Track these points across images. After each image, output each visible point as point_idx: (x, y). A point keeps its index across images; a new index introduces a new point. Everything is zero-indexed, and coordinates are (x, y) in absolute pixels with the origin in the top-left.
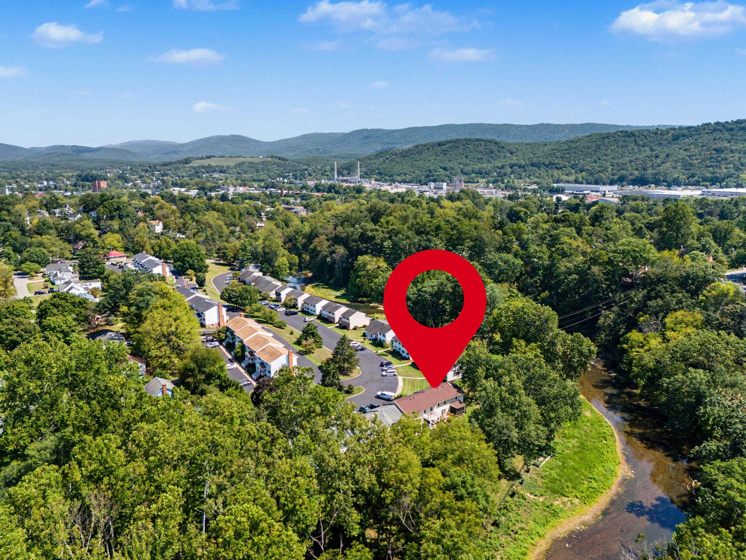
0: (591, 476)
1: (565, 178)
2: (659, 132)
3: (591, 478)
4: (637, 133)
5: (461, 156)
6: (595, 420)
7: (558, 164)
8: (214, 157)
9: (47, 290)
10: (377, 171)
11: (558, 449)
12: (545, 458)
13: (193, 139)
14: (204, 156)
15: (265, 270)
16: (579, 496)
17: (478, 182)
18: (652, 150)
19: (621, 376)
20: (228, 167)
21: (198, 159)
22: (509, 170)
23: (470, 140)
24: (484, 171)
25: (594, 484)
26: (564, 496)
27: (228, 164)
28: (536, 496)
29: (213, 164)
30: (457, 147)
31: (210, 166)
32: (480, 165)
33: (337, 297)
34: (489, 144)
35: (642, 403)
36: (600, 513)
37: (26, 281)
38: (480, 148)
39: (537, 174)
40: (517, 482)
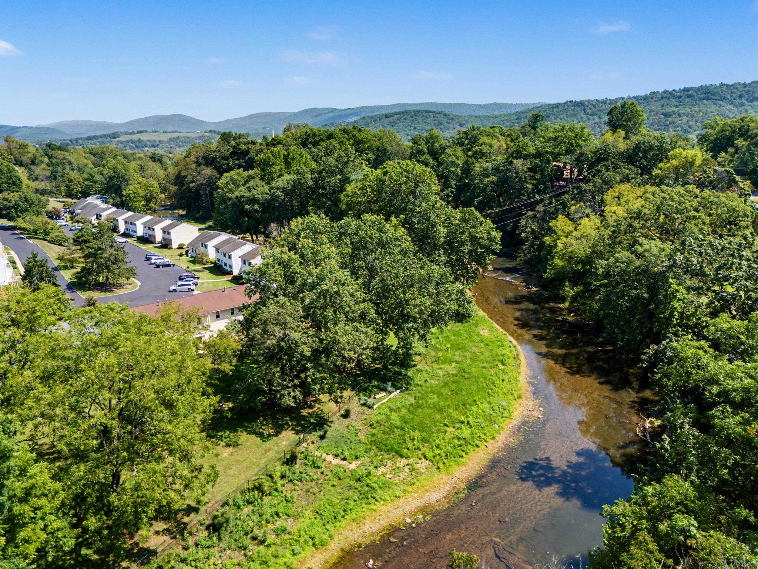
0: (463, 418)
2: (608, 102)
3: (462, 422)
4: (586, 103)
6: (494, 339)
8: (146, 131)
11: (418, 379)
12: (391, 393)
14: (136, 132)
15: (111, 201)
16: (430, 455)
18: (600, 118)
19: (545, 290)
20: (160, 141)
21: (127, 133)
23: (418, 111)
25: (466, 432)
26: (401, 456)
27: (161, 139)
28: (344, 459)
29: (144, 139)
30: (405, 119)
31: (140, 141)
34: (438, 116)
35: (571, 318)
36: (463, 486)
38: (429, 120)
40: (314, 436)
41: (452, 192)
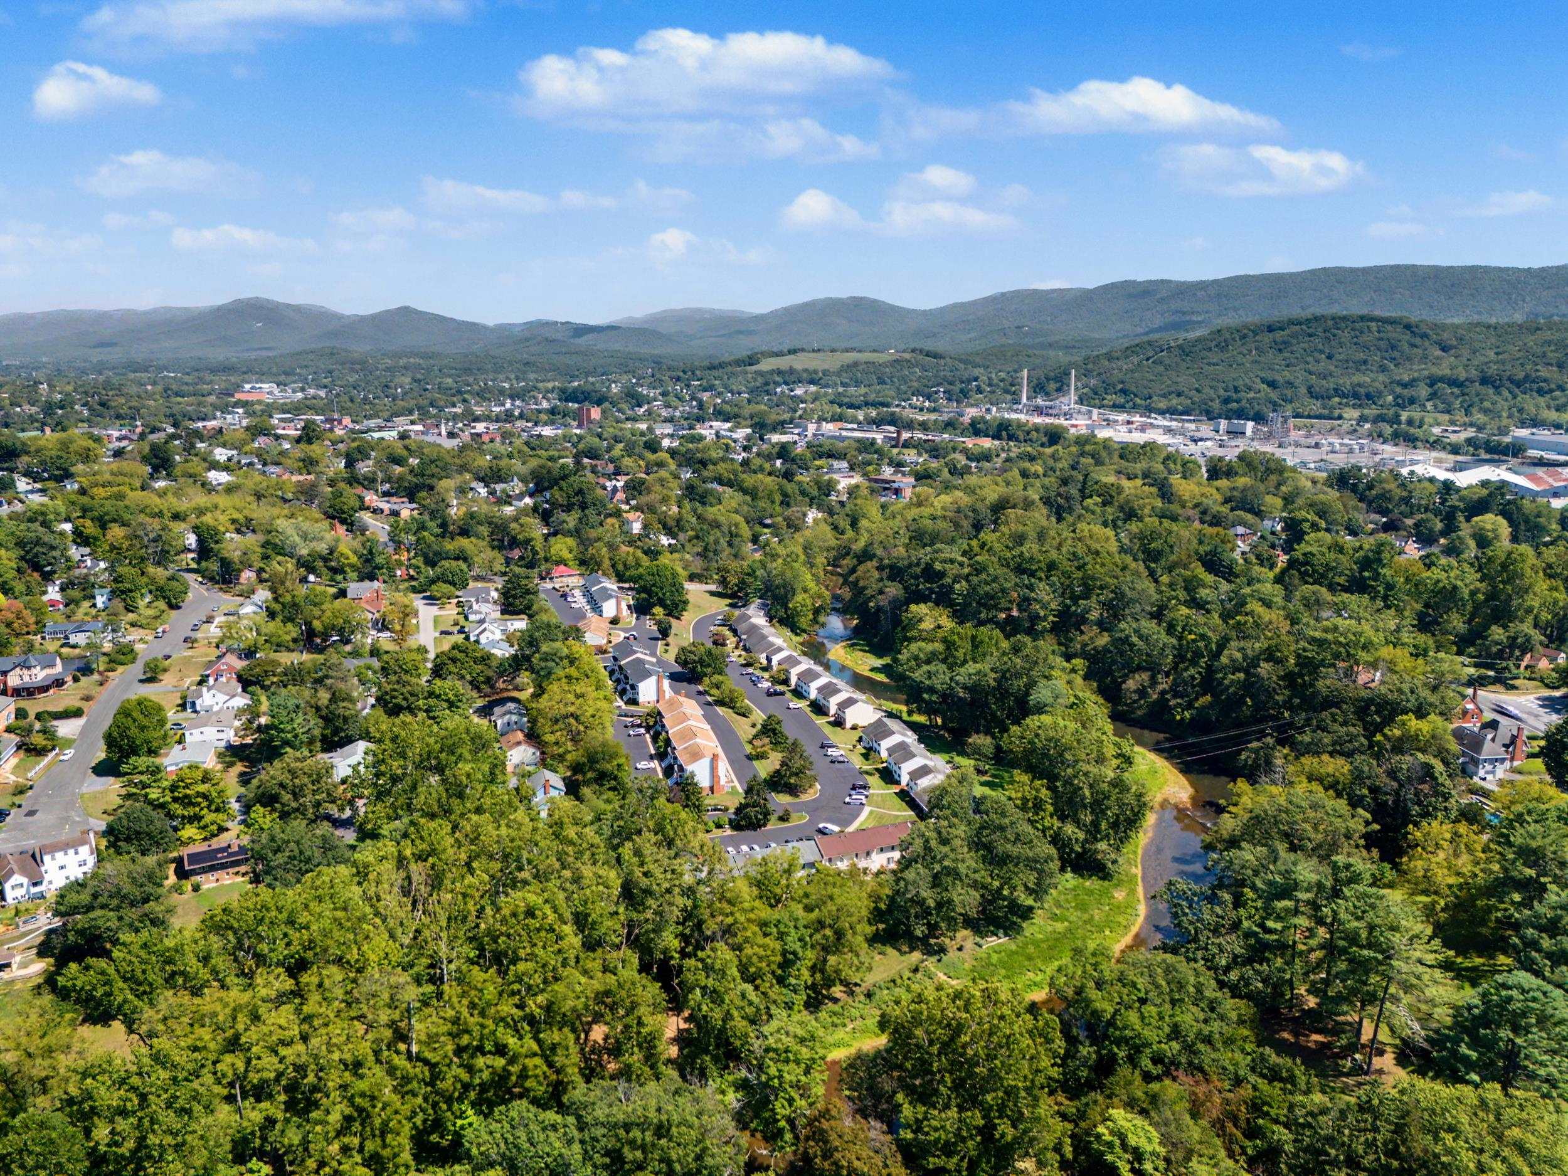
1: (1553, 415)
5: (1316, 354)
7: (1545, 381)
8: (803, 350)
9: (456, 629)
10: (1120, 386)
11: (1027, 931)
12: (1000, 938)
13: (778, 306)
14: (784, 350)
15: (773, 613)
17: (1340, 417)
20: (825, 372)
21: (772, 354)
22: (1423, 391)
23: (1344, 318)
24: (1362, 391)
27: (826, 367)
28: (950, 977)
29: (798, 366)
30: (1310, 335)
31: (792, 371)
32: (1358, 378)
33: (873, 670)
34: (1389, 328)
37: (434, 610)
38: (1364, 338)
39: (1487, 404)
40: (934, 959)
41: (1200, 673)
